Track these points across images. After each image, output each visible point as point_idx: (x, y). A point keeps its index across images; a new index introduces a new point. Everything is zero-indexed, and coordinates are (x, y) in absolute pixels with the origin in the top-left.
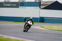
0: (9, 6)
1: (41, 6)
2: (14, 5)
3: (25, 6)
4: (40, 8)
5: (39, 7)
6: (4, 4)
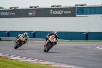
2: (67, 12)
3: (86, 14)
6: (51, 11)
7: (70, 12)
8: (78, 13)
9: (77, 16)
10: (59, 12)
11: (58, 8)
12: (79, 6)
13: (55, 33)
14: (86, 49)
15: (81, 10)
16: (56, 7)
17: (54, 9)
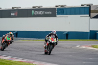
0: (40, 15)
1: (91, 14)
2: (48, 13)
3: (66, 14)
4: (90, 16)
5: (88, 15)
6: (33, 11)
7: (51, 13)
8: (59, 13)
9: (57, 16)
10: (40, 13)
11: (39, 9)
12: (60, 7)
13: (55, 33)
14: (66, 48)
15: (62, 11)
16: (37, 8)
17: (35, 10)
